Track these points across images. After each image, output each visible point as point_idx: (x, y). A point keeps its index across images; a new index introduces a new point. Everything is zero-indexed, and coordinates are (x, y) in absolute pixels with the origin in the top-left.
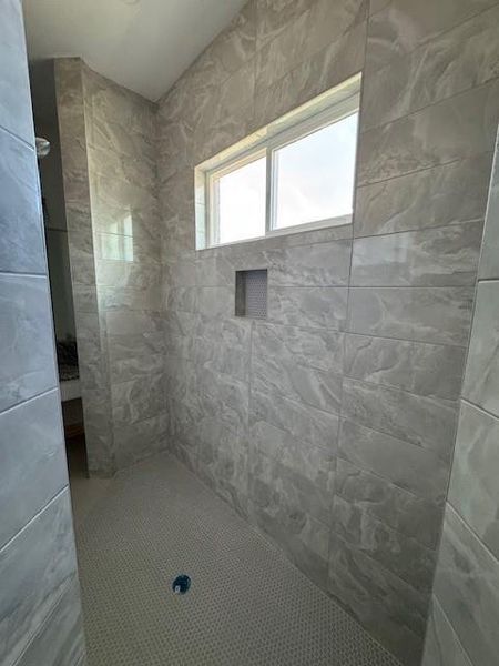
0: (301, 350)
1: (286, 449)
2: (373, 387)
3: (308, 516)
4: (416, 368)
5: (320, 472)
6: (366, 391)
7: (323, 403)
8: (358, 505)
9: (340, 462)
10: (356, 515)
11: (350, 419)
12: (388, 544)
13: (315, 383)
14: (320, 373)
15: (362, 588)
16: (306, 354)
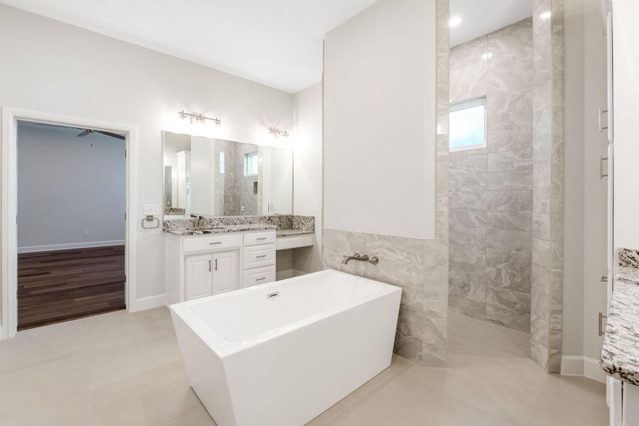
0: (463, 202)
1: (457, 253)
2: (502, 212)
3: (472, 283)
4: (520, 201)
5: (478, 258)
6: (499, 214)
7: (477, 224)
8: (499, 266)
9: (487, 250)
10: (499, 271)
11: (491, 228)
12: (516, 279)
13: (472, 216)
14: (475, 210)
15: (504, 307)
16: (466, 203)
